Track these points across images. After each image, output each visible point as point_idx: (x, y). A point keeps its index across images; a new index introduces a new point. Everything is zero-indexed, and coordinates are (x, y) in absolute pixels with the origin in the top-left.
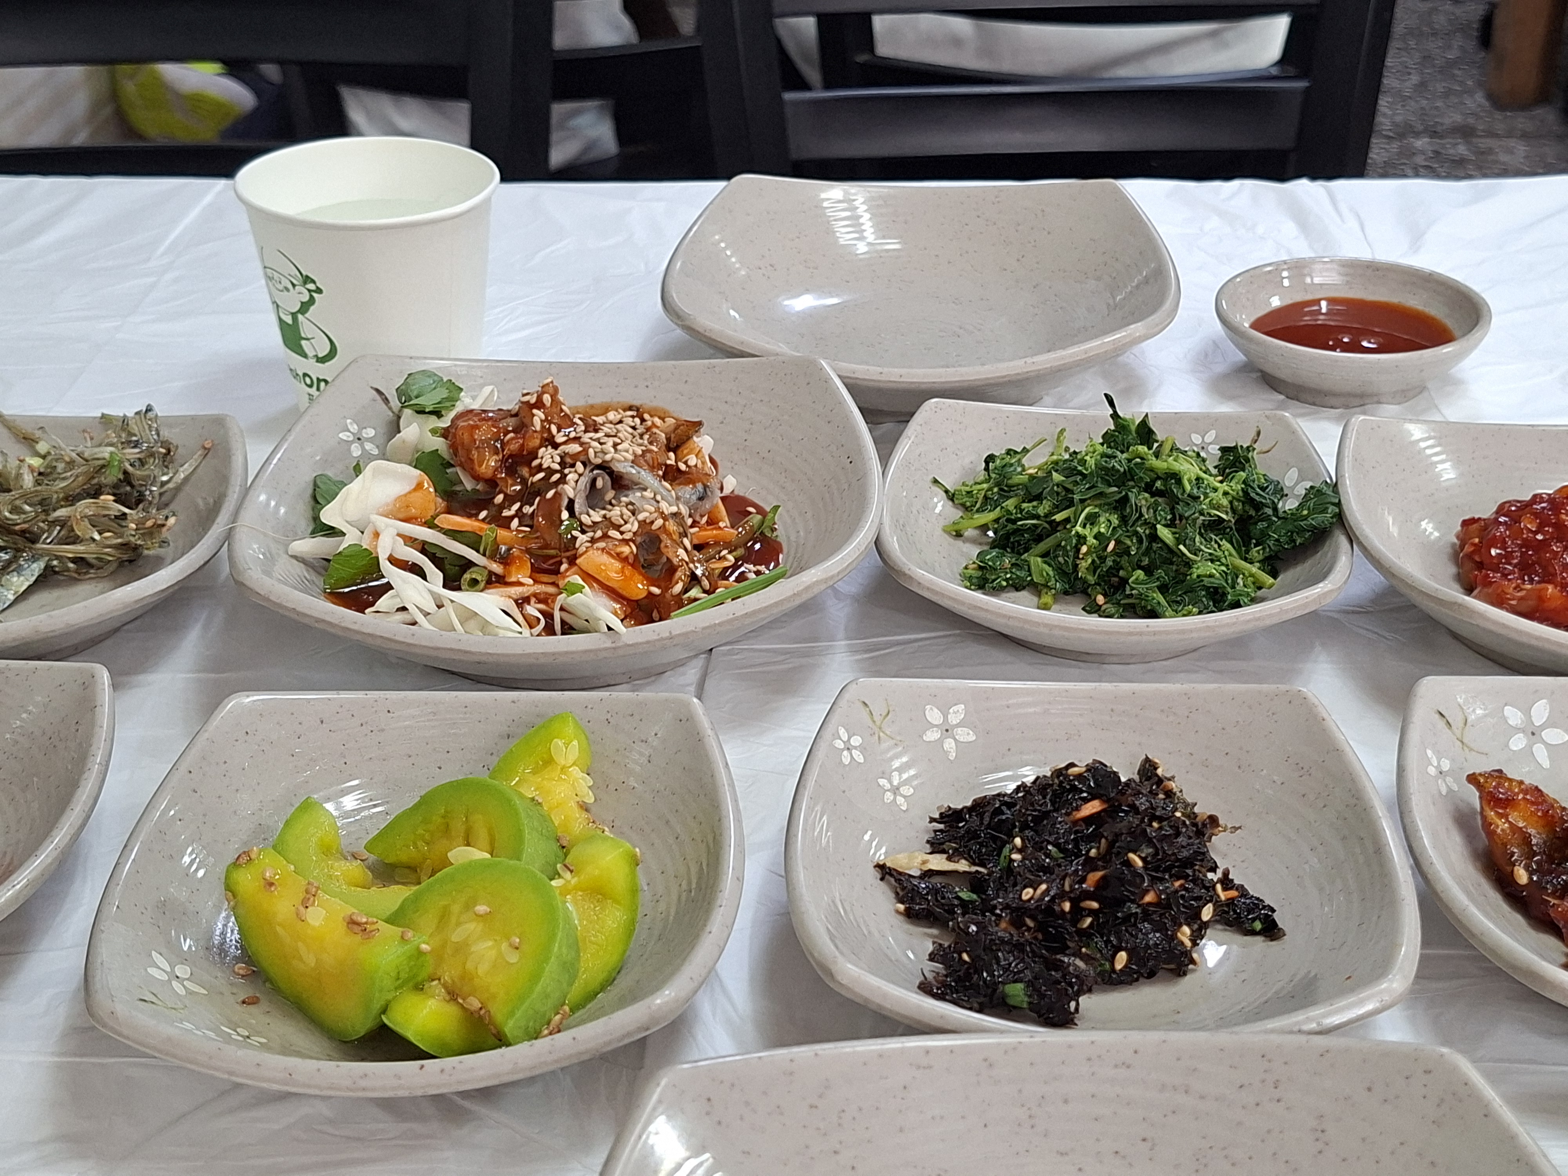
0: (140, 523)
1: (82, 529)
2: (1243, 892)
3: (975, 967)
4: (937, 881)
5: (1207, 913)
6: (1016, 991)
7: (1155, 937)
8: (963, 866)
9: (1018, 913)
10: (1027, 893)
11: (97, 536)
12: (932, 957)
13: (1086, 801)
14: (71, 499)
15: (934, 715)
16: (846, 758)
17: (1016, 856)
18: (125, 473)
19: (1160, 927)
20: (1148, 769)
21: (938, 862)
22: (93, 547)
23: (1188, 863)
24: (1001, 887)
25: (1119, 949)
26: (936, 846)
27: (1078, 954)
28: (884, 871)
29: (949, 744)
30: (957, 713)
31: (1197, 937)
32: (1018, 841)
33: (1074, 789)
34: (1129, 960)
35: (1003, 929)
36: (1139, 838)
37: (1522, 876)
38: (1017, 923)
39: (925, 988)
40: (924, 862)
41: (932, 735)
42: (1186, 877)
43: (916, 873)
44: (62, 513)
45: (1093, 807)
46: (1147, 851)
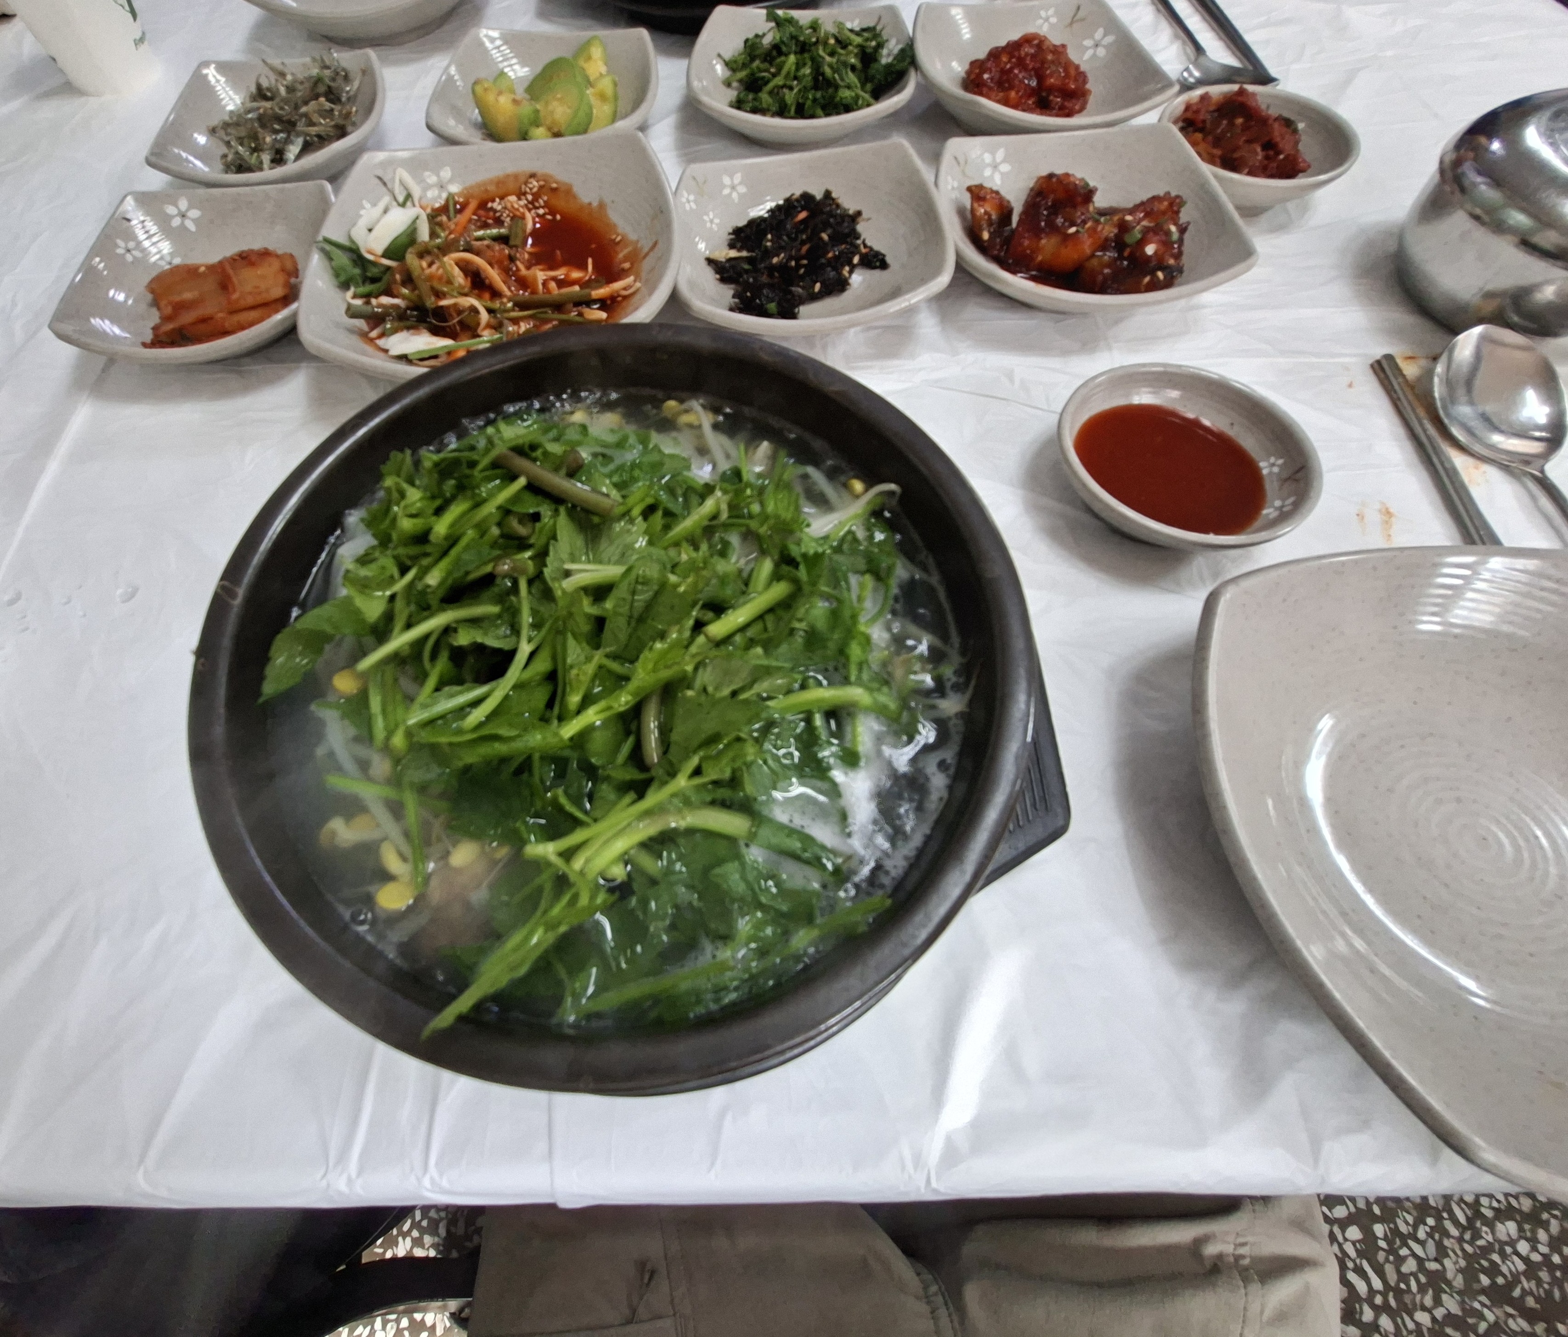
0: (340, 112)
1: (315, 118)
2: (871, 249)
3: (753, 298)
4: (733, 263)
5: (856, 260)
6: (772, 307)
7: (832, 274)
8: (744, 254)
9: (772, 269)
10: (775, 260)
11: (322, 121)
12: (734, 297)
13: (800, 212)
14: (306, 103)
15: (727, 180)
16: (687, 207)
17: (769, 244)
18: (329, 87)
19: (835, 269)
20: (828, 194)
21: (733, 254)
22: (322, 128)
23: (848, 235)
24: (762, 260)
25: (816, 282)
26: (732, 246)
27: (799, 286)
28: (710, 261)
29: (735, 195)
30: (738, 178)
31: (851, 272)
32: (769, 236)
33: (795, 207)
34: (821, 286)
35: (764, 279)
36: (826, 226)
37: (986, 236)
38: (771, 276)
39: (731, 309)
40: (727, 254)
41: (726, 191)
42: (847, 243)
43: (723, 260)
44: (304, 109)
45: (803, 215)
46: (829, 231)
